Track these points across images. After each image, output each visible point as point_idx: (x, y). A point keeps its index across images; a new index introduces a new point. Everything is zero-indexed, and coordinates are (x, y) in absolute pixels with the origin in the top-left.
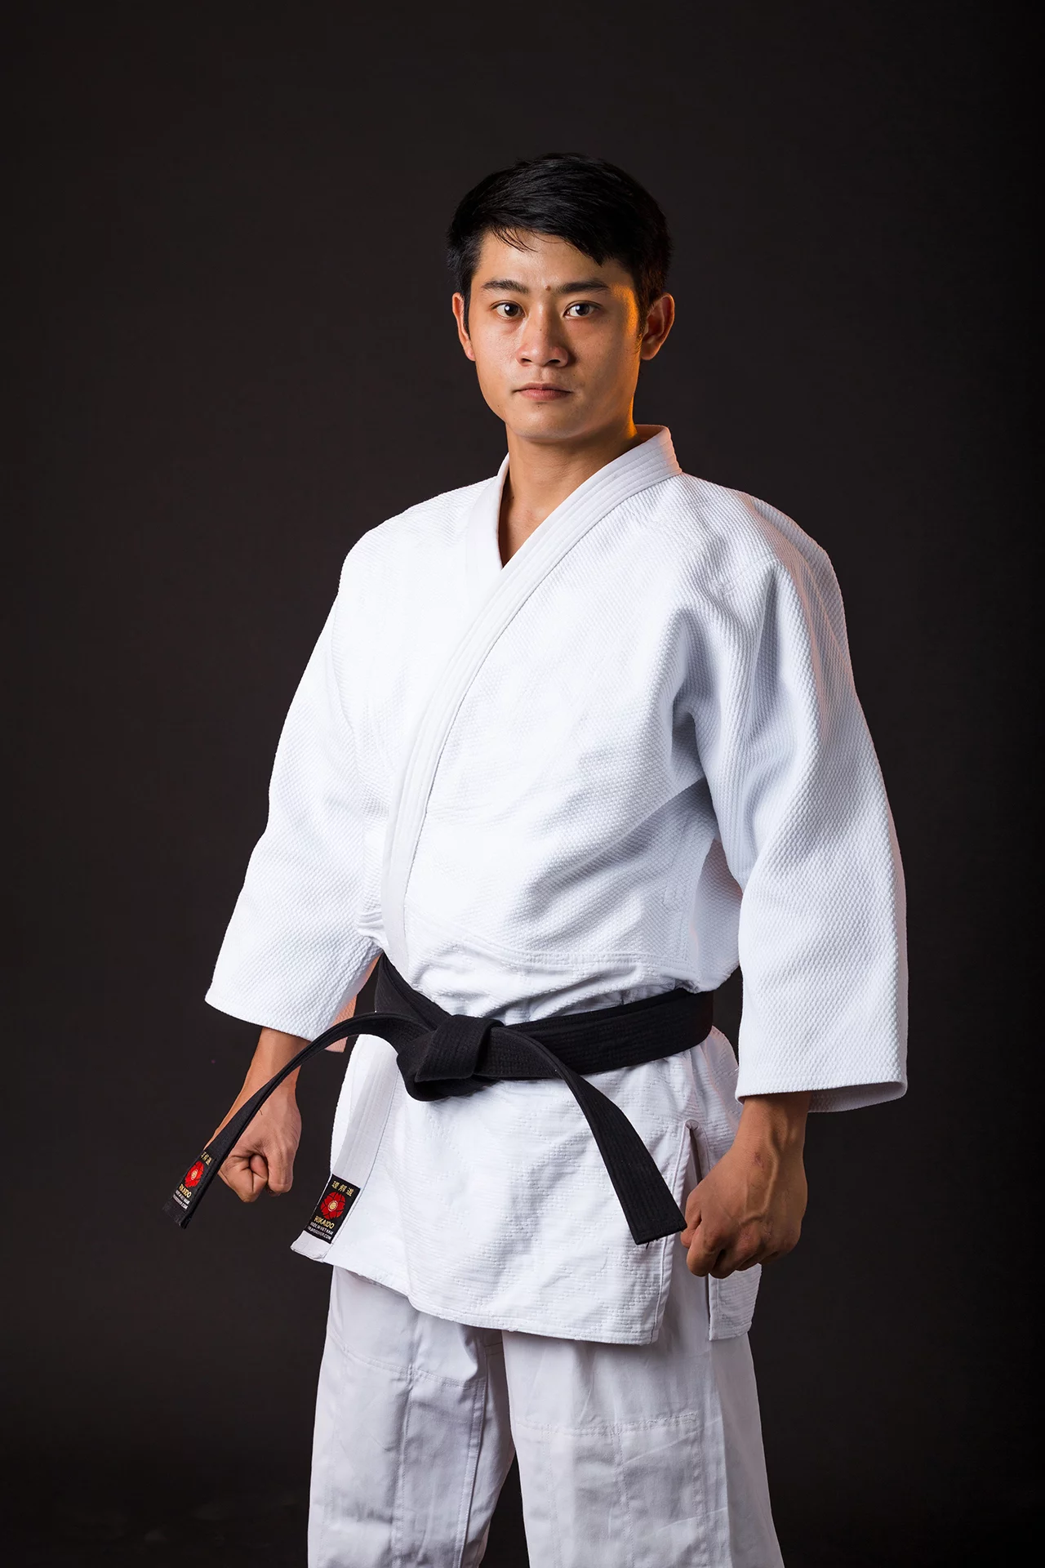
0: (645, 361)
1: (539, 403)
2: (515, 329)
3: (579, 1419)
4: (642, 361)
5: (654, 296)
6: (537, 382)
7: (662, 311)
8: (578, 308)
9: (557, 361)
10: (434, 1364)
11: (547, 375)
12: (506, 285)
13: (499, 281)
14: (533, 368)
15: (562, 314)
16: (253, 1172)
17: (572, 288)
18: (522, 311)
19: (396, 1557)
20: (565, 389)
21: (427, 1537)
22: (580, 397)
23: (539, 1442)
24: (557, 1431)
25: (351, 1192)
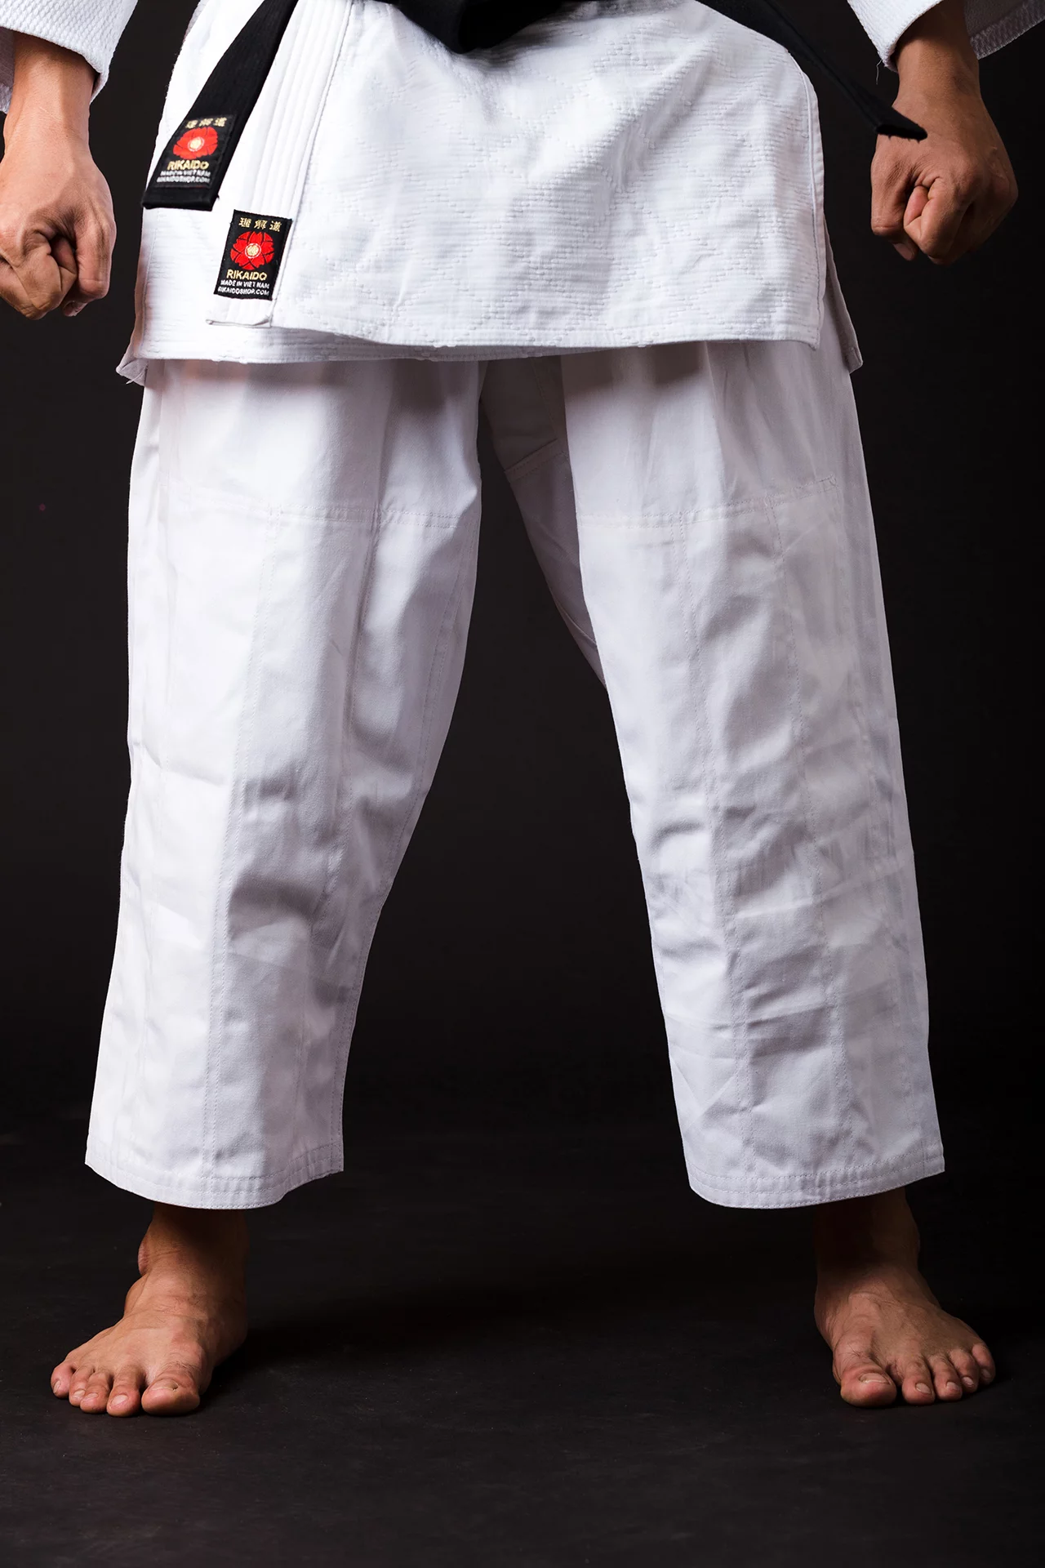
10: (411, 496)
23: (667, 543)
24: (695, 519)
25: (276, 227)
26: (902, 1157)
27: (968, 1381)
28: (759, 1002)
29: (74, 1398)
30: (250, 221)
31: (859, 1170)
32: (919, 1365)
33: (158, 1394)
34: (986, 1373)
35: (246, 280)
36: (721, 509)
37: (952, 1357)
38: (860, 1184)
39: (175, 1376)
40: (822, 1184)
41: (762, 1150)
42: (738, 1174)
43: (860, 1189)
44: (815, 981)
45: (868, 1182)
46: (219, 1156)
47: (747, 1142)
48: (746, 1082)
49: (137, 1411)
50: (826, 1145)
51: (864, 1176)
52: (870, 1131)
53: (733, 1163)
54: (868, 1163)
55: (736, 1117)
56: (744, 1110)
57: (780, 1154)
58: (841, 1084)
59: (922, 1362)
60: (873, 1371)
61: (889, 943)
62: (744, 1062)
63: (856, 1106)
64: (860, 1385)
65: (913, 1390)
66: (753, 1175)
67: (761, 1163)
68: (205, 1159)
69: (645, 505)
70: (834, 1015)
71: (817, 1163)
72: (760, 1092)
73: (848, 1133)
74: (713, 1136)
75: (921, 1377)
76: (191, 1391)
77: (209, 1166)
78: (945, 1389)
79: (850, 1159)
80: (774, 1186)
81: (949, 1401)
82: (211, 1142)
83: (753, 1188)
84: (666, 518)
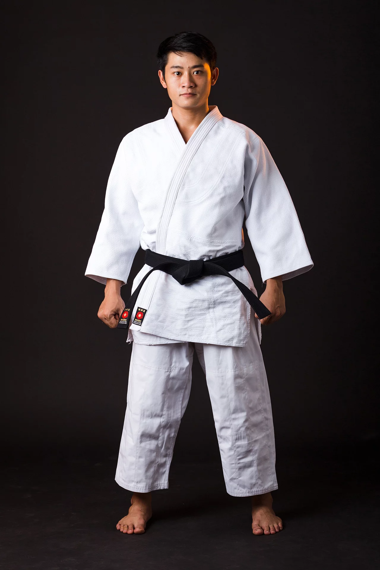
0: (212, 86)
1: (188, 98)
2: (180, 79)
3: (235, 367)
4: (211, 86)
5: (214, 68)
6: (187, 92)
7: (215, 72)
8: (196, 72)
9: (192, 86)
10: (177, 364)
11: (190, 91)
12: (177, 67)
13: (175, 66)
14: (185, 89)
15: (192, 74)
16: (116, 319)
17: (195, 67)
18: (181, 74)
19: (162, 427)
20: (195, 94)
21: (172, 418)
22: (198, 95)
23: (222, 376)
24: (228, 372)
25: (144, 311)
26: (269, 487)
27: (277, 530)
28: (240, 459)
29: (121, 530)
30: (140, 309)
31: (260, 490)
32: (267, 527)
33: (137, 530)
34: (281, 528)
35: (138, 321)
36: (233, 371)
37: (274, 525)
38: (260, 492)
39: (140, 527)
40: (252, 492)
41: (240, 486)
42: (236, 490)
43: (260, 493)
44: (251, 455)
45: (261, 492)
46: (137, 482)
47: (238, 485)
48: (237, 474)
49: (133, 533)
50: (253, 486)
51: (260, 491)
52: (262, 483)
53: (235, 488)
54: (261, 488)
55: (236, 480)
56: (237, 479)
57: (244, 487)
58: (256, 474)
59: (268, 527)
60: (259, 528)
61: (267, 447)
62: (237, 470)
63: (259, 478)
64: (256, 531)
65: (266, 532)
66: (239, 490)
67: (240, 488)
68: (135, 483)
69: (218, 369)
70: (255, 462)
71: (251, 489)
72: (240, 475)
73: (257, 483)
74: (231, 483)
75: (267, 530)
76: (143, 529)
77: (135, 484)
78: (272, 532)
79: (258, 488)
80: (243, 492)
81: (273, 534)
82: (136, 480)
83: (239, 493)
84: (222, 372)
